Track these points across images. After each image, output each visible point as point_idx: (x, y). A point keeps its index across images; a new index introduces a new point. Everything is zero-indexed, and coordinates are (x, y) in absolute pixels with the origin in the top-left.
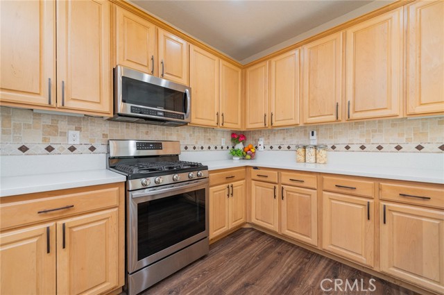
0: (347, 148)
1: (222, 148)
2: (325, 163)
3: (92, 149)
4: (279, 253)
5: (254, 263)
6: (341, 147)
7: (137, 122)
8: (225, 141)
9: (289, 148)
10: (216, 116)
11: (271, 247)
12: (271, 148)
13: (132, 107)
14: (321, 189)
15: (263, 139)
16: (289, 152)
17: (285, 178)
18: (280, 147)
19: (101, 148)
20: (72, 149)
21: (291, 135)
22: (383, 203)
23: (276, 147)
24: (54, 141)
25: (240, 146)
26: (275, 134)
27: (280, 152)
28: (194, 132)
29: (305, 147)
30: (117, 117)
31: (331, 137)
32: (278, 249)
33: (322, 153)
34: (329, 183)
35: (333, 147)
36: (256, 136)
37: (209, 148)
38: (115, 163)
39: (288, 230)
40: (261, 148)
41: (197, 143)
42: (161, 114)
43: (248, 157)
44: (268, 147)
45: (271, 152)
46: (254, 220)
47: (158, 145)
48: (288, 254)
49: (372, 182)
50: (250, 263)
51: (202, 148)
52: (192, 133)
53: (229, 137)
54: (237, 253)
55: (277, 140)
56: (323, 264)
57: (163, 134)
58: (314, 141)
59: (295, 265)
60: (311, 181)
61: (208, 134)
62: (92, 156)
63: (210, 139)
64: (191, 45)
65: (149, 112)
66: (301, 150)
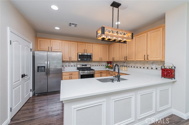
0: (131, 67)
1: (104, 65)
3: (75, 66)
8: (105, 63)
10: (100, 58)
19: (76, 66)
20: (72, 66)
24: (70, 65)
25: (109, 65)
30: (78, 61)
31: (128, 64)
37: (100, 65)
38: (78, 69)
41: (96, 64)
42: (86, 60)
43: (110, 68)
47: (86, 65)
57: (87, 63)
62: (75, 67)
65: (83, 60)
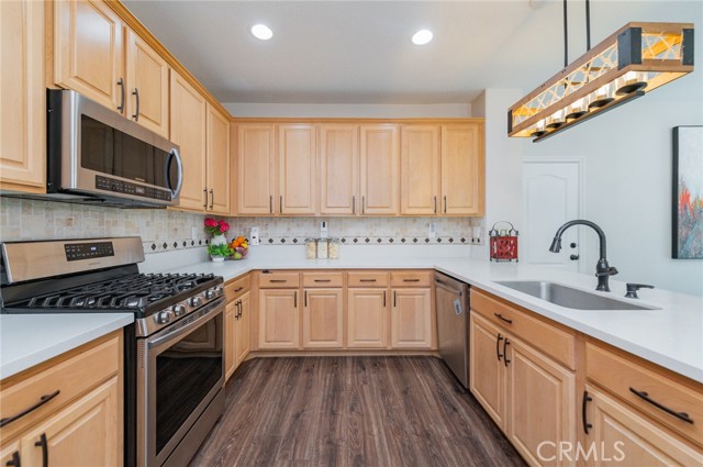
0: (356, 241)
1: (193, 243)
2: (337, 258)
4: (307, 371)
5: (289, 392)
6: (350, 240)
7: (70, 202)
8: (196, 231)
9: (295, 241)
10: (203, 193)
11: (295, 369)
12: (271, 241)
13: (97, 176)
14: (347, 285)
15: (257, 229)
16: (296, 247)
17: (308, 280)
18: (283, 241)
21: (298, 226)
22: (393, 290)
23: (277, 240)
25: (220, 240)
26: (276, 223)
27: (283, 246)
28: (153, 218)
29: (317, 241)
31: (341, 229)
32: (303, 369)
33: (335, 247)
34: (354, 279)
35: (343, 240)
36: (246, 224)
37: (175, 245)
39: (312, 340)
40: (254, 242)
41: (157, 237)
42: (140, 191)
43: (238, 255)
44: (266, 240)
45: (271, 246)
46: (263, 345)
47: (105, 249)
48: (316, 369)
49: (386, 273)
50: (285, 395)
51: (165, 246)
52: (149, 219)
53: (201, 225)
54: (260, 392)
55: (279, 231)
56: (349, 362)
57: (101, 223)
58: (324, 233)
59: (328, 375)
60: (337, 279)
61: (174, 221)
63: (176, 229)
64: (172, 70)
66: (313, 244)
